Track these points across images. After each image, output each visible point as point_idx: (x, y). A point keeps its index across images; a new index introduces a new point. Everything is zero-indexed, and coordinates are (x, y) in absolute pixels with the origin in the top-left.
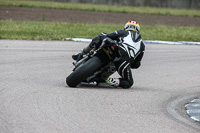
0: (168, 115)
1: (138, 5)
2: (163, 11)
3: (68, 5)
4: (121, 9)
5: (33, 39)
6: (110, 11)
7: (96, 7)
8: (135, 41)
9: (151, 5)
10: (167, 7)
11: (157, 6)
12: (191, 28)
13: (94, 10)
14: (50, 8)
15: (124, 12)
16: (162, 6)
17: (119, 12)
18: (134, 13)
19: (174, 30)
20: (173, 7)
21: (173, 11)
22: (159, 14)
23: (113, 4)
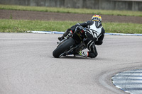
0: (99, 84)
1: (78, 8)
2: (96, 11)
3: (29, 8)
4: (66, 10)
5: (4, 32)
6: (58, 12)
7: (49, 9)
8: (98, 27)
9: (87, 8)
10: (98, 8)
11: (91, 8)
12: (115, 24)
13: (47, 11)
14: (16, 10)
15: (68, 13)
16: (95, 8)
17: (64, 13)
18: (75, 13)
20: (103, 9)
21: (102, 12)
22: (93, 14)
23: (60, 7)
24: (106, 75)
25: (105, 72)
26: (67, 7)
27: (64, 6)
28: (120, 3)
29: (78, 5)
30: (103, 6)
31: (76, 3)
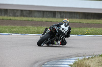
1: (17, 16)
2: (30, 19)
4: (9, 18)
6: (3, 19)
8: (66, 26)
9: (24, 16)
10: (32, 17)
11: (27, 16)
15: (10, 20)
16: (29, 17)
18: (15, 20)
19: (36, 28)
20: (35, 17)
21: (35, 19)
22: (28, 20)
23: (4, 16)
24: (38, 64)
25: (37, 62)
26: (10, 16)
27: (7, 15)
28: (48, 13)
29: (17, 14)
30: (35, 15)
31: (16, 13)
